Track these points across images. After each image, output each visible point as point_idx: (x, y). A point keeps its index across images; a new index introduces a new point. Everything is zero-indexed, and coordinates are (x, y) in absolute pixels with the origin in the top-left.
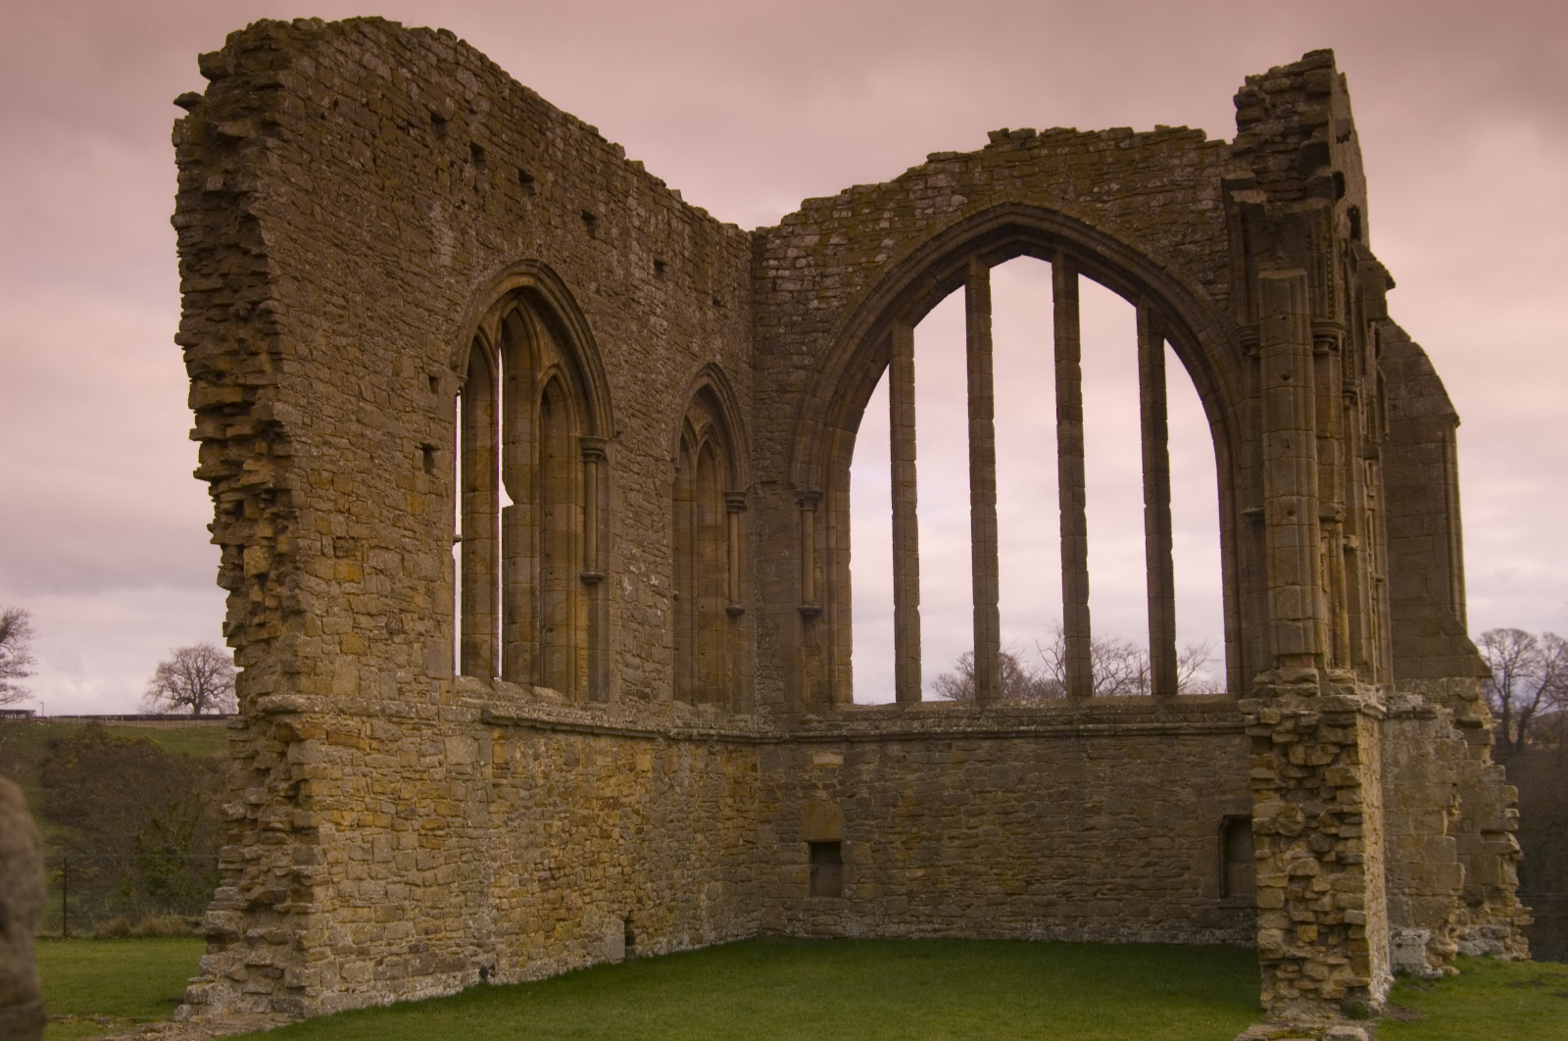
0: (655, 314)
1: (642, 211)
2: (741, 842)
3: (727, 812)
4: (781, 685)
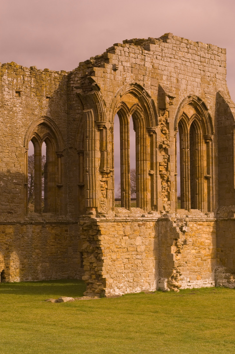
0: (16, 107)
1: (10, 79)
2: (59, 252)
3: (51, 243)
4: (74, 207)
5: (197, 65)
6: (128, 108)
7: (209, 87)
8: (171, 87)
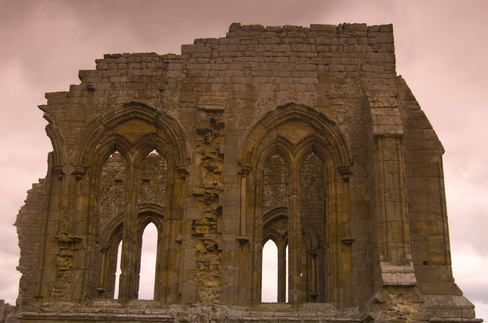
5: (308, 57)
6: (128, 141)
7: (341, 88)
8: (235, 98)
